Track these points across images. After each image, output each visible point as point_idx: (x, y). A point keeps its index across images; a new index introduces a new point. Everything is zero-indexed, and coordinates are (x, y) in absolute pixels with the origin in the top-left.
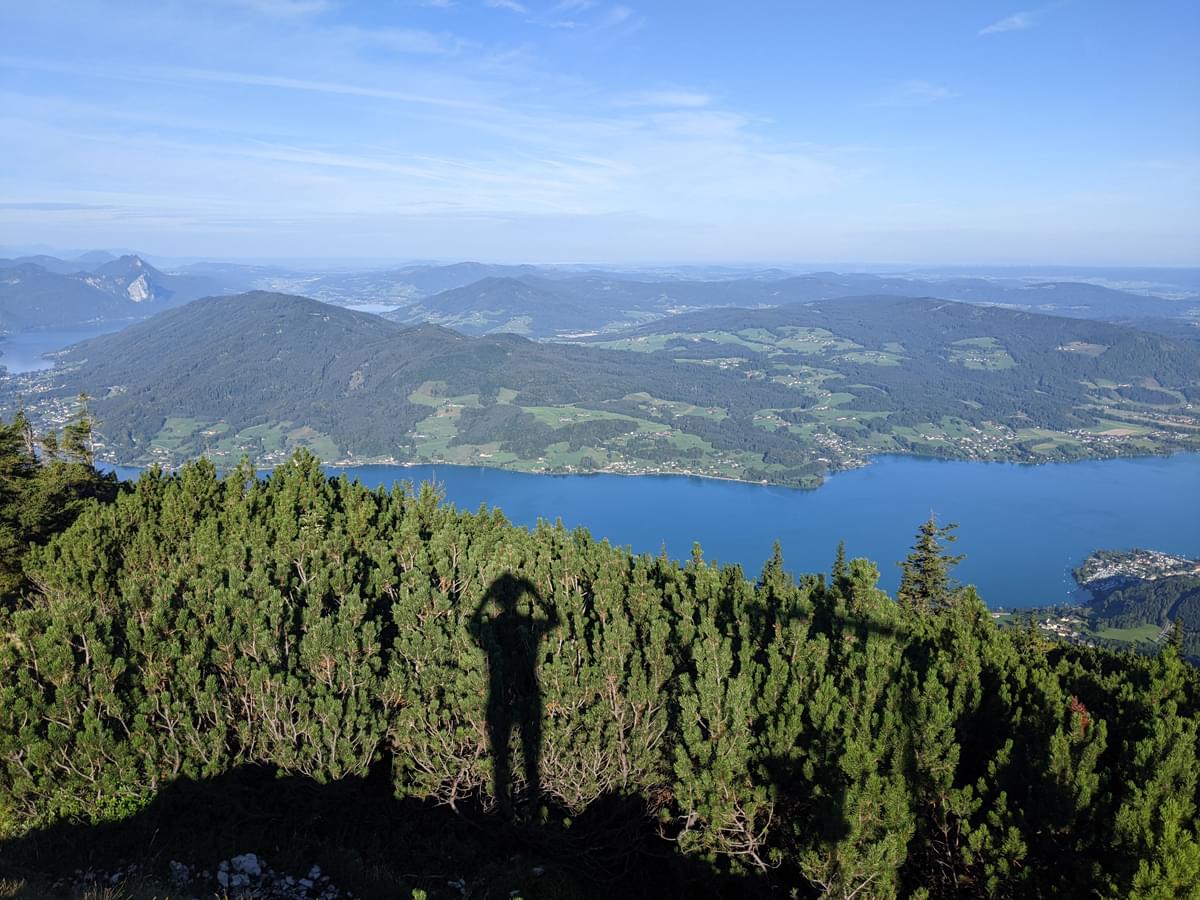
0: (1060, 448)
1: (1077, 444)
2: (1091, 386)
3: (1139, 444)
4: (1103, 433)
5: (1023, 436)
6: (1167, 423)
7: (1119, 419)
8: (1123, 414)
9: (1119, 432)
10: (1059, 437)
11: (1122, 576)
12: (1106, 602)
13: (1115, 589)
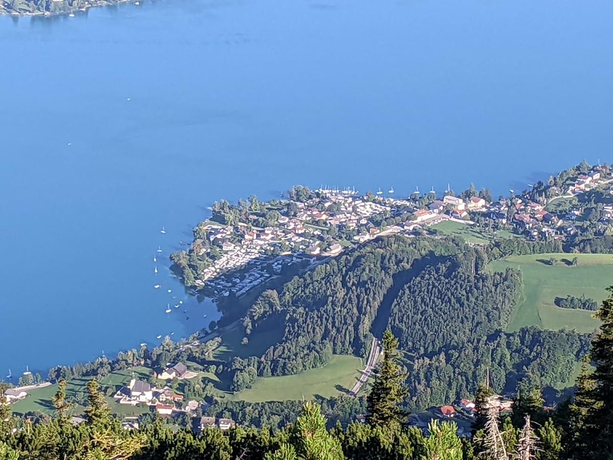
11: (274, 256)
12: (247, 320)
13: (264, 287)
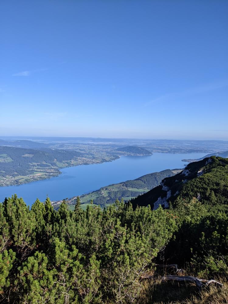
0: (26, 180)
1: (29, 178)
2: (32, 164)
3: (43, 177)
4: (35, 175)
5: (17, 178)
6: (48, 171)
7: (38, 172)
8: (39, 170)
9: (38, 174)
10: (25, 177)
